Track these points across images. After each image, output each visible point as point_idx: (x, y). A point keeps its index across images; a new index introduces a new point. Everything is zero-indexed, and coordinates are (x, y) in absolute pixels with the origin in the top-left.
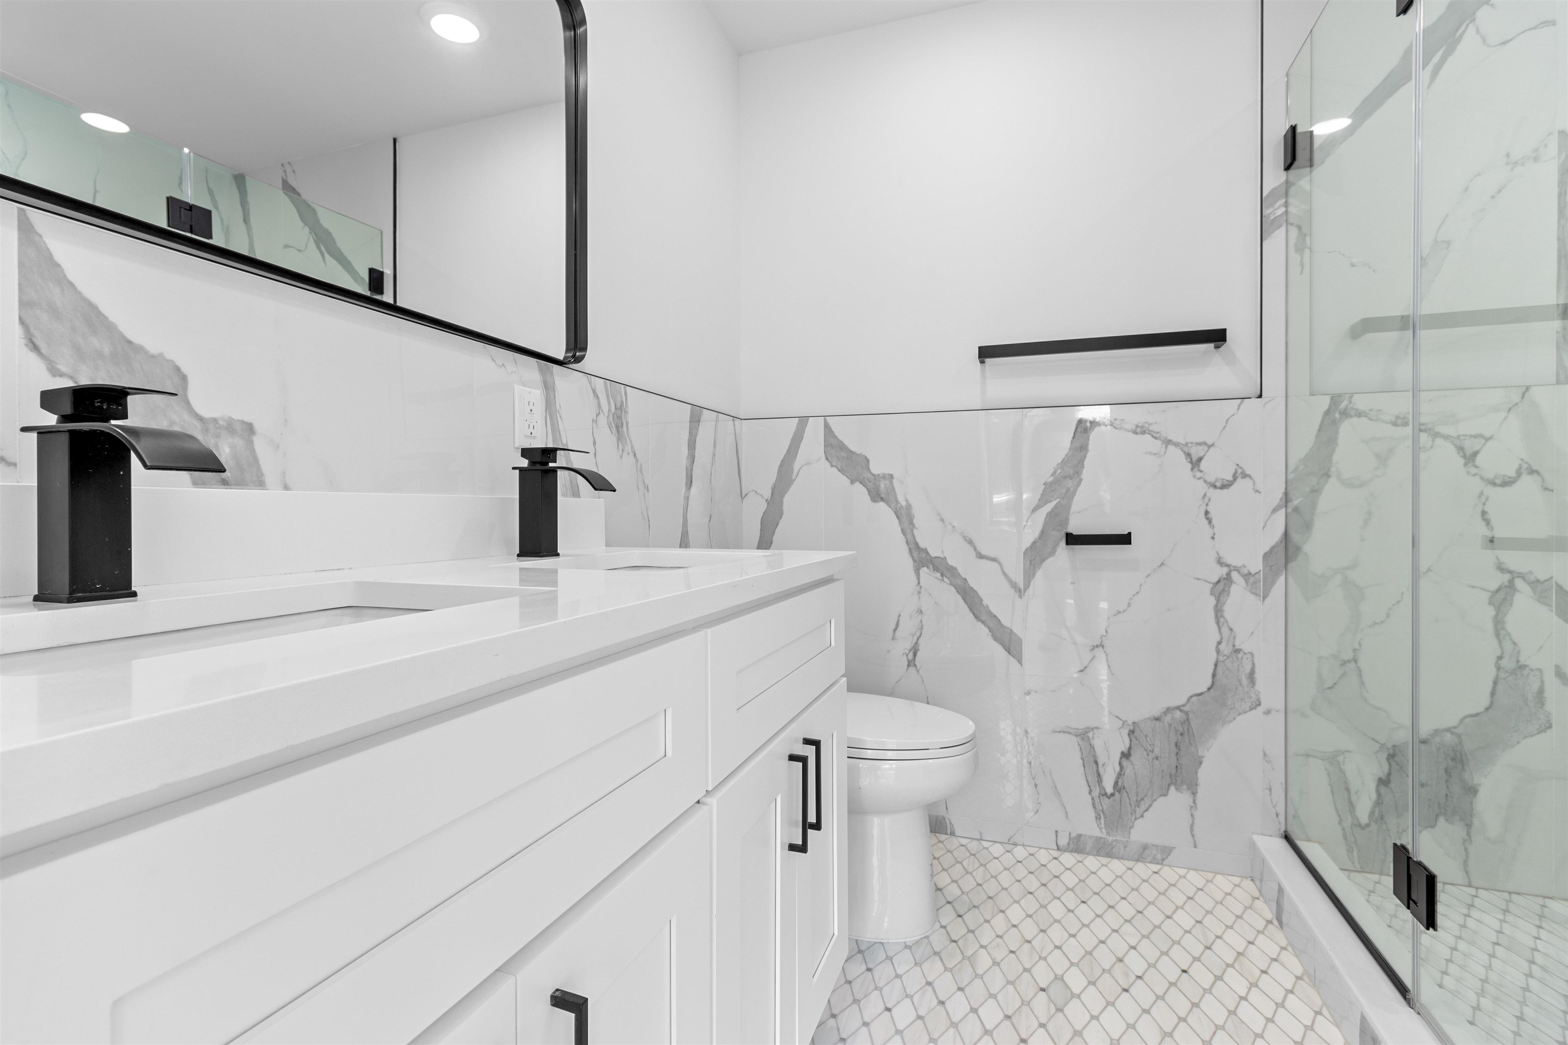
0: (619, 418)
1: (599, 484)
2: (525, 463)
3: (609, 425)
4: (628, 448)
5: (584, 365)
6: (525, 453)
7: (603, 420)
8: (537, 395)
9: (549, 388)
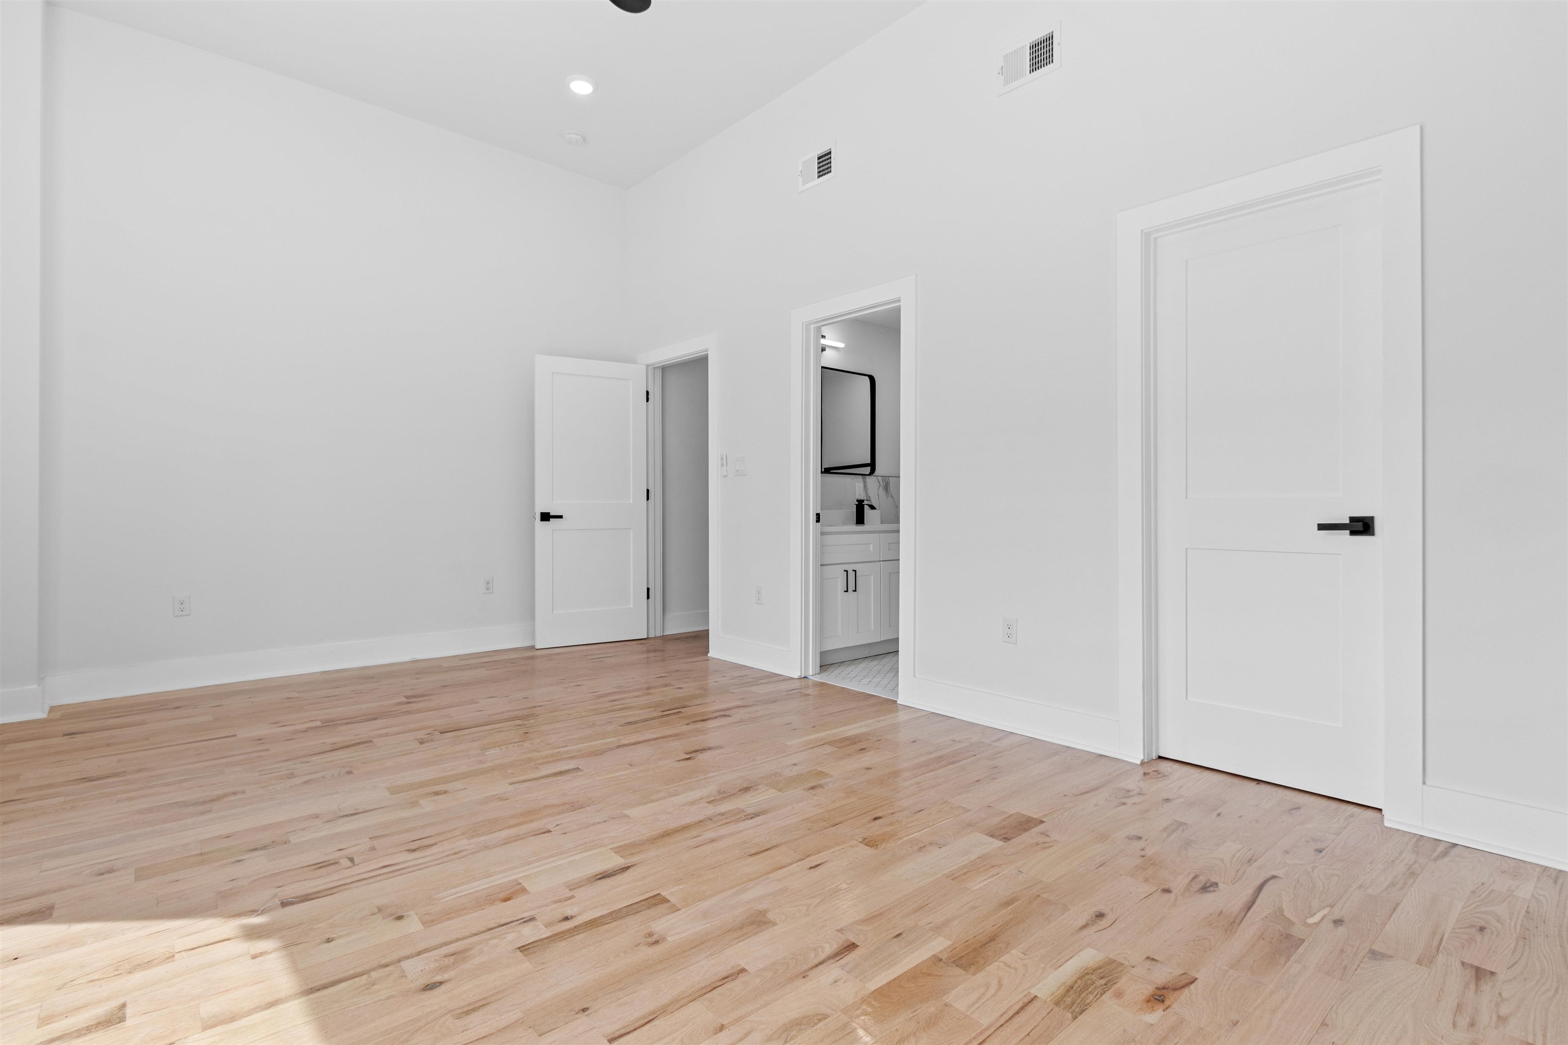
0: (887, 487)
1: (872, 507)
2: (857, 503)
3: (883, 489)
4: (890, 495)
5: (875, 474)
6: (857, 501)
7: (881, 489)
8: (861, 485)
9: (865, 483)
